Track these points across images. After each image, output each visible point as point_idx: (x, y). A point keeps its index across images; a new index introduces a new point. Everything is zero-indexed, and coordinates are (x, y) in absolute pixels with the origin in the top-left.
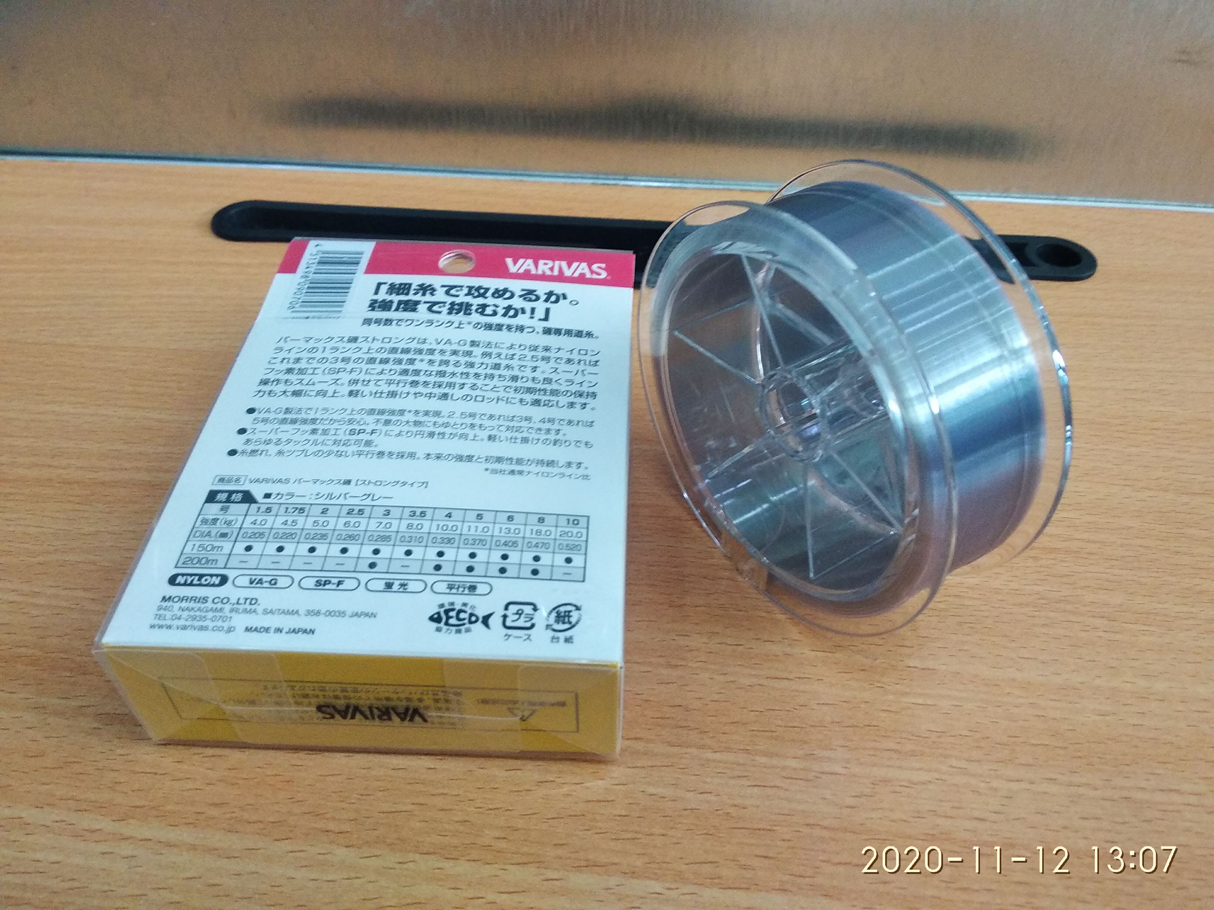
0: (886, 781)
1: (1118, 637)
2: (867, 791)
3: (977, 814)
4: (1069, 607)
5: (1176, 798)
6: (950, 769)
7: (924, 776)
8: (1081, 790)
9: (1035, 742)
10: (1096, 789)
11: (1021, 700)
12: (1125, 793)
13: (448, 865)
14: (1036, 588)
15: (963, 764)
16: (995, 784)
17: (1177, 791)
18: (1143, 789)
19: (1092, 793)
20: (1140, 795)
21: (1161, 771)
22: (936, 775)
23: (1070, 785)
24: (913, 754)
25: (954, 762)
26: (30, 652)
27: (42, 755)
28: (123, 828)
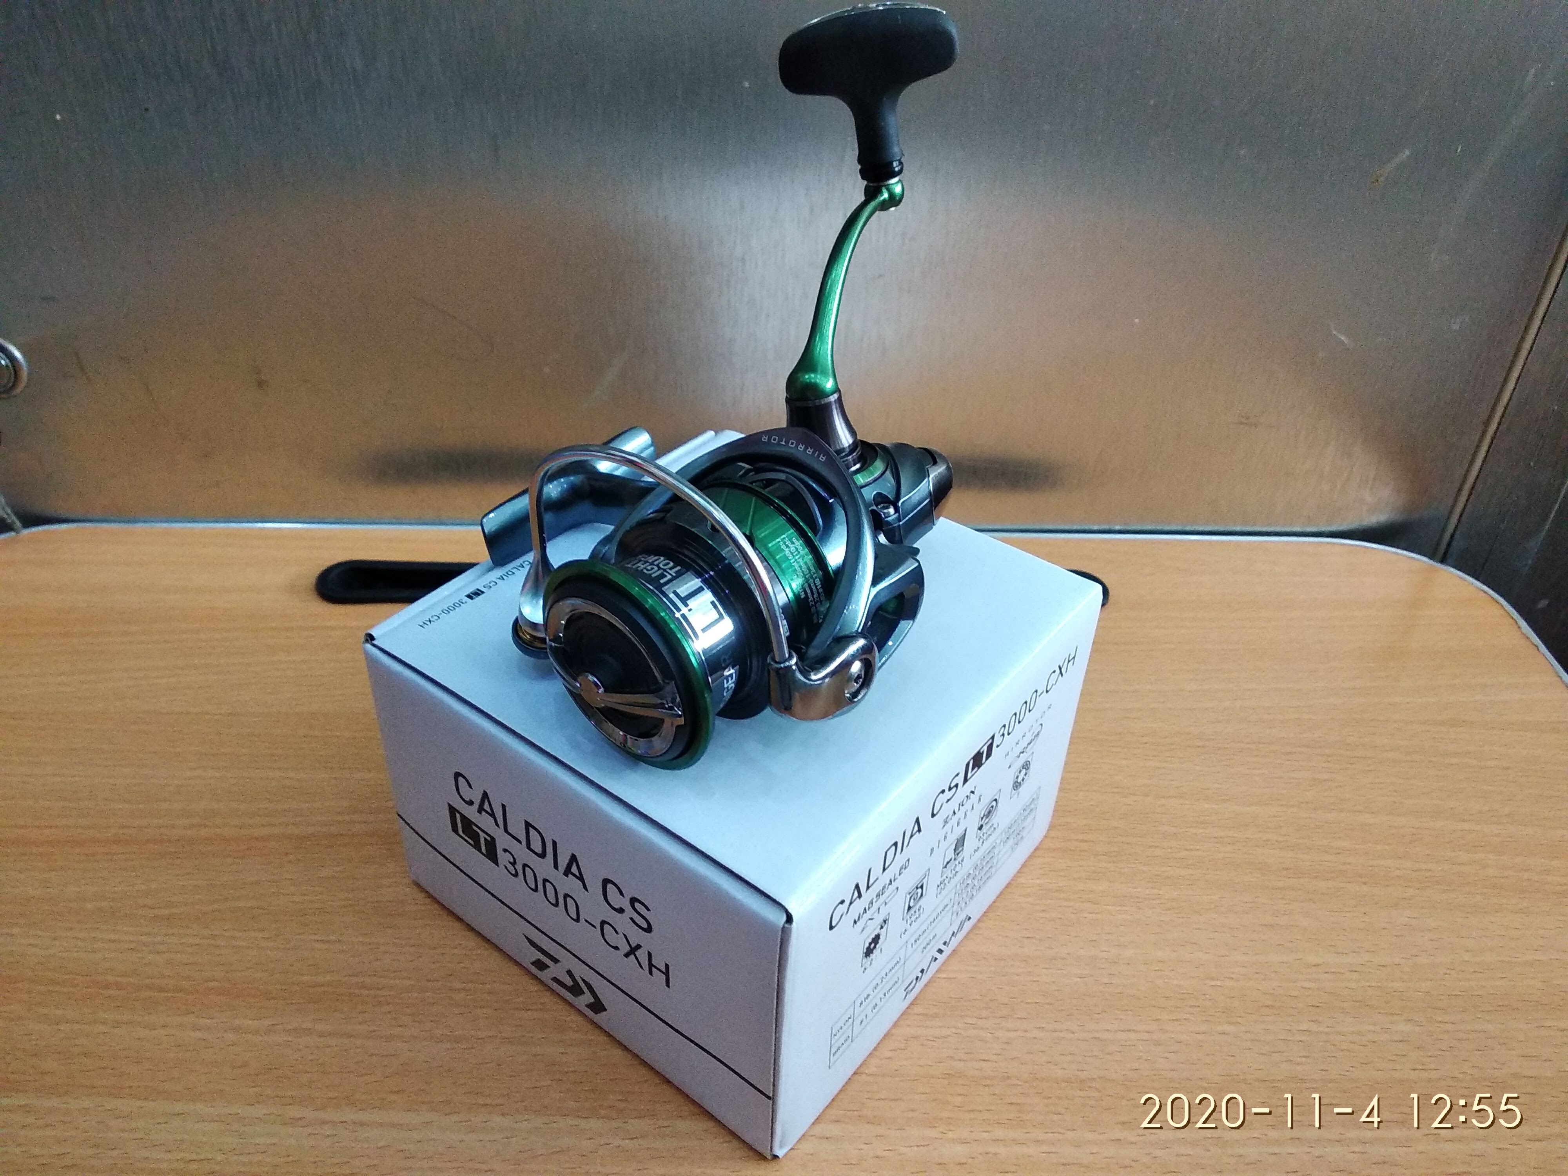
0: (915, 1038)
1: (1100, 916)
2: (902, 1046)
3: (984, 1057)
4: (1062, 895)
5: (1133, 1035)
6: (965, 1025)
7: (945, 1032)
8: (1062, 1035)
9: (1029, 1001)
10: (1073, 1033)
11: (1021, 970)
12: (1097, 1035)
13: (582, 1123)
14: (1038, 881)
15: (974, 1021)
16: (999, 1034)
17: (1134, 1031)
18: (1109, 1031)
19: (1072, 1035)
20: (1106, 1036)
21: (1122, 1017)
22: (954, 1030)
23: (1055, 1031)
24: (936, 1016)
25: (969, 1021)
26: (220, 984)
28: (322, 1115)
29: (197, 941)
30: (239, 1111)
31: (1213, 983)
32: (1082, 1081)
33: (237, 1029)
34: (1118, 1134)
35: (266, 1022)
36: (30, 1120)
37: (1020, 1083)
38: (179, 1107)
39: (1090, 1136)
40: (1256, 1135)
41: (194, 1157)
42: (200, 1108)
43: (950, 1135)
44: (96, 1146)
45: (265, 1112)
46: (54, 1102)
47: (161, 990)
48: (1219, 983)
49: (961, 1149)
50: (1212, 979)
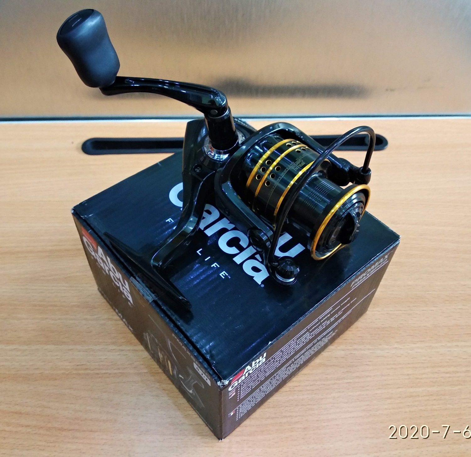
10: (379, 311)
12: (387, 312)
17: (401, 310)
18: (391, 311)
21: (396, 306)
26: (76, 304)
27: (91, 332)
28: (121, 348)
29: (65, 288)
30: (92, 347)
31: (428, 293)
32: (383, 328)
33: (86, 319)
34: (396, 346)
35: (95, 317)
36: (19, 353)
37: (361, 330)
38: (71, 347)
39: (386, 347)
40: (443, 345)
41: (79, 364)
42: (79, 347)
43: (338, 348)
44: (44, 361)
45: (102, 348)
46: (25, 347)
47: (56, 306)
48: (430, 293)
49: (343, 353)
50: (428, 291)
